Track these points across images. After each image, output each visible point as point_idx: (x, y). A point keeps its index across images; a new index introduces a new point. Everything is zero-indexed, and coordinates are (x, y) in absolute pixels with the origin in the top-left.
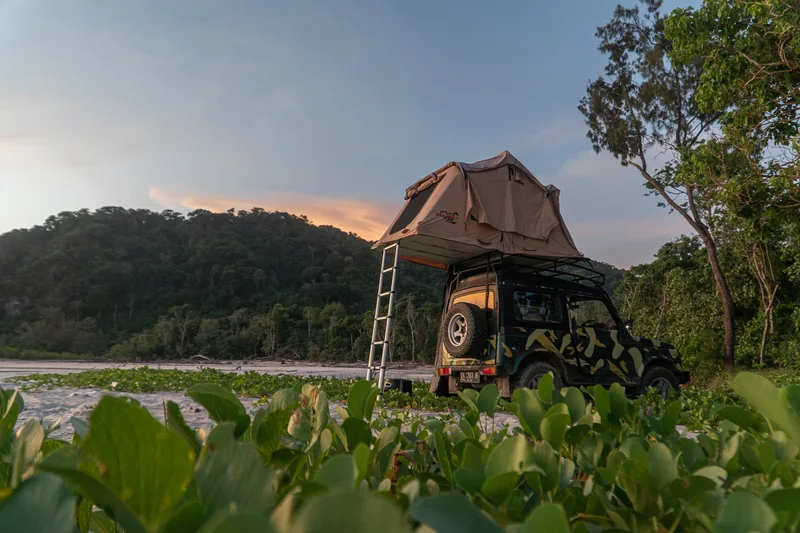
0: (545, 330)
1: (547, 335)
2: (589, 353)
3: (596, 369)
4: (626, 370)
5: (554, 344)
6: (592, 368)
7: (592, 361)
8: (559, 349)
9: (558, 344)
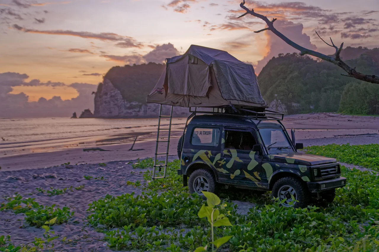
0: (206, 151)
1: (207, 154)
2: (229, 165)
3: (234, 175)
4: (259, 178)
5: (210, 159)
6: (231, 175)
7: (232, 170)
8: (212, 162)
9: (212, 159)
